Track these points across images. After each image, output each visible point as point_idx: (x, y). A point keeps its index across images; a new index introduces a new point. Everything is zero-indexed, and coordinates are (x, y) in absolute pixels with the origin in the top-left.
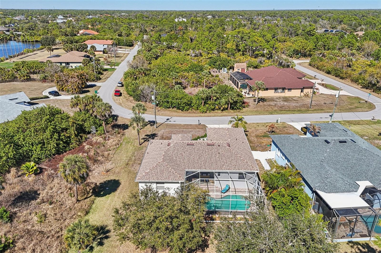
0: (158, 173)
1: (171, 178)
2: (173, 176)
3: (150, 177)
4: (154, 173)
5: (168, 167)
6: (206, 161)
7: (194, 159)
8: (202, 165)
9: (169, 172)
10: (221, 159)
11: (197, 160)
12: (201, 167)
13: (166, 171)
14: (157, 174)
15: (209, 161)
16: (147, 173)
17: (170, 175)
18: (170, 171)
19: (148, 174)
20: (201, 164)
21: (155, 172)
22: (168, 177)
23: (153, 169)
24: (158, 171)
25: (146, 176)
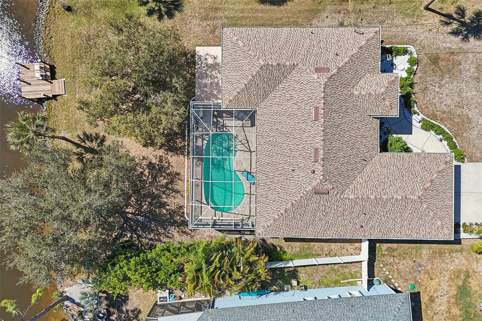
0: (237, 61)
1: (227, 87)
2: (230, 90)
3: (229, 50)
4: (238, 54)
5: (248, 77)
6: (275, 146)
7: (280, 122)
8: (268, 138)
9: (239, 81)
10: (281, 174)
11: (276, 129)
12: (261, 136)
13: (240, 75)
14: (235, 61)
15: (275, 150)
16: (236, 44)
17: (233, 83)
18: (240, 83)
19: (235, 46)
20: (268, 136)
21: (238, 57)
22: (230, 80)
23: (245, 51)
24: (241, 62)
25: (232, 43)
